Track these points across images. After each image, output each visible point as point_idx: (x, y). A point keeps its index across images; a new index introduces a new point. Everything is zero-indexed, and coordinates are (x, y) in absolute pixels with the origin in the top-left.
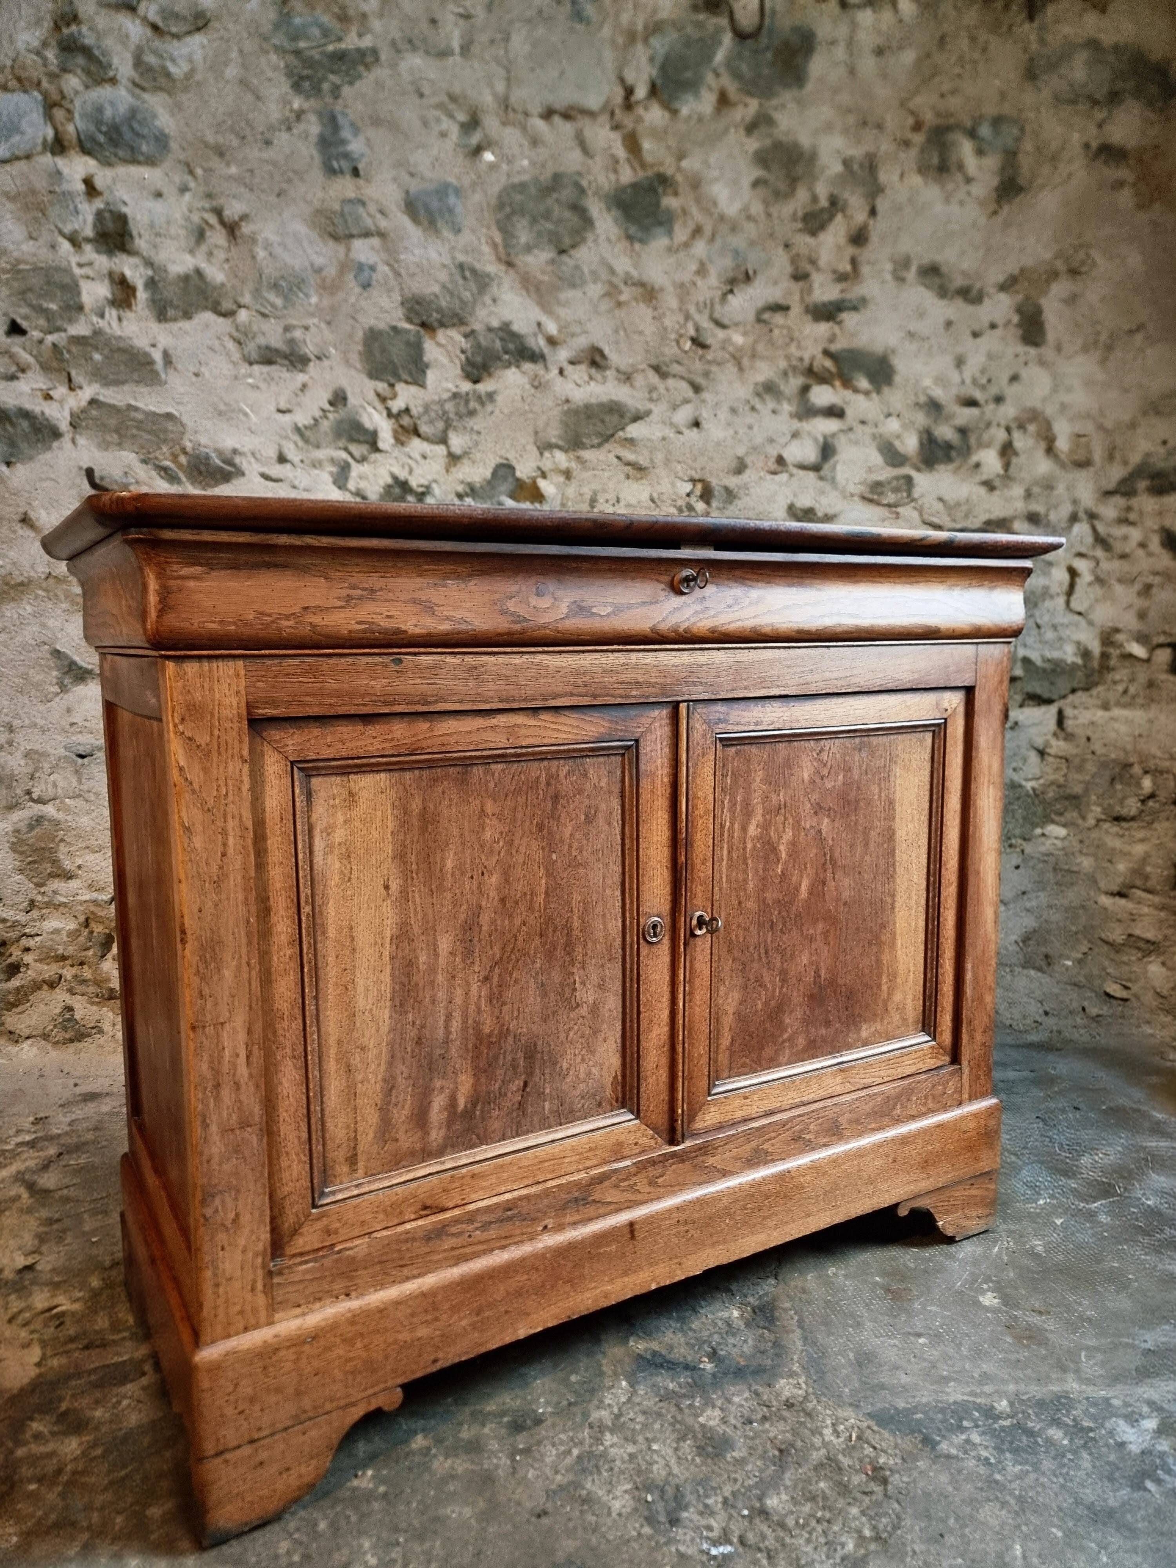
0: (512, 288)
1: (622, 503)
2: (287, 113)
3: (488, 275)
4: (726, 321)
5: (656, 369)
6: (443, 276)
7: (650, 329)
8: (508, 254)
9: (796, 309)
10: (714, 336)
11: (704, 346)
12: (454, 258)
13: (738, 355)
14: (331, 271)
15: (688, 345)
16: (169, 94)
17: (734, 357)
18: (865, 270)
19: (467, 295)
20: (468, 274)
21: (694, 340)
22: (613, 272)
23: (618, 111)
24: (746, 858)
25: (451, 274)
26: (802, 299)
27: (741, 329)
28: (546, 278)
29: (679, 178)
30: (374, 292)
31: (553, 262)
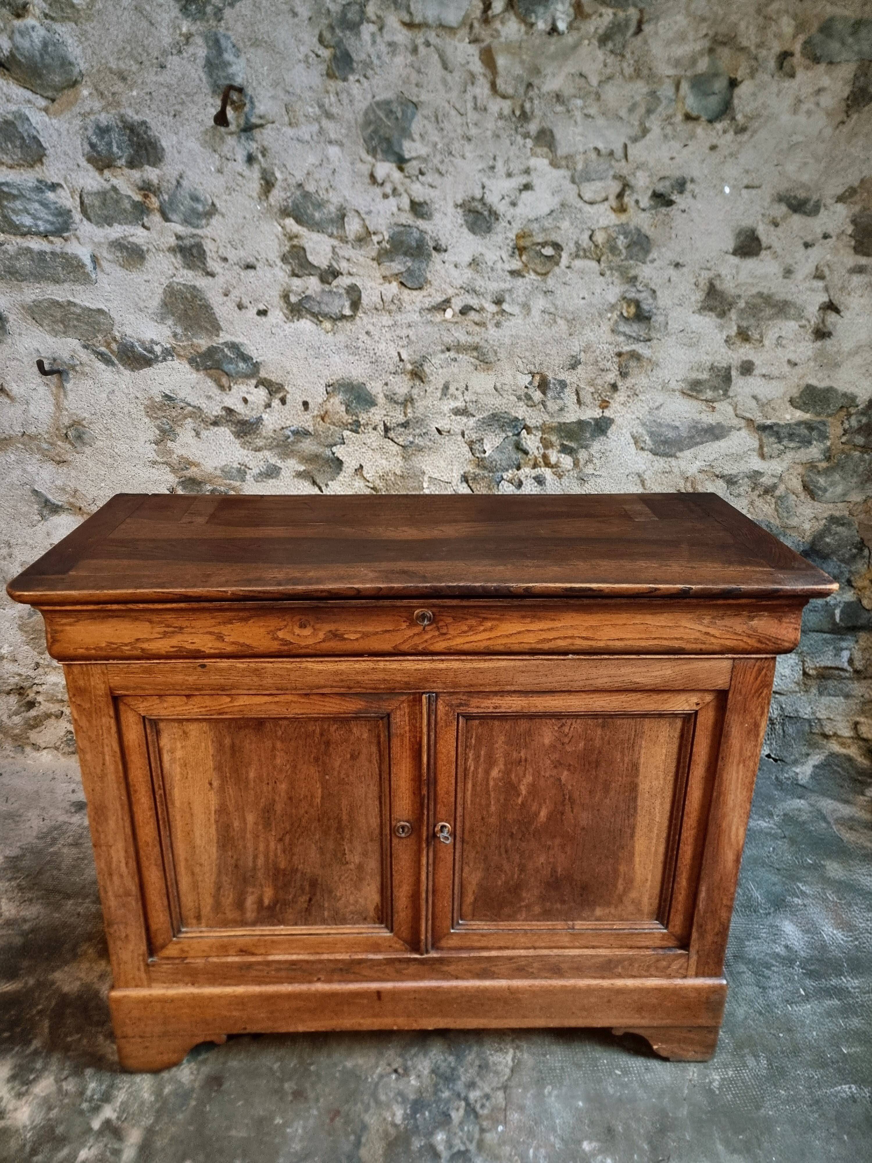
23: (476, 25)
24: (488, 793)
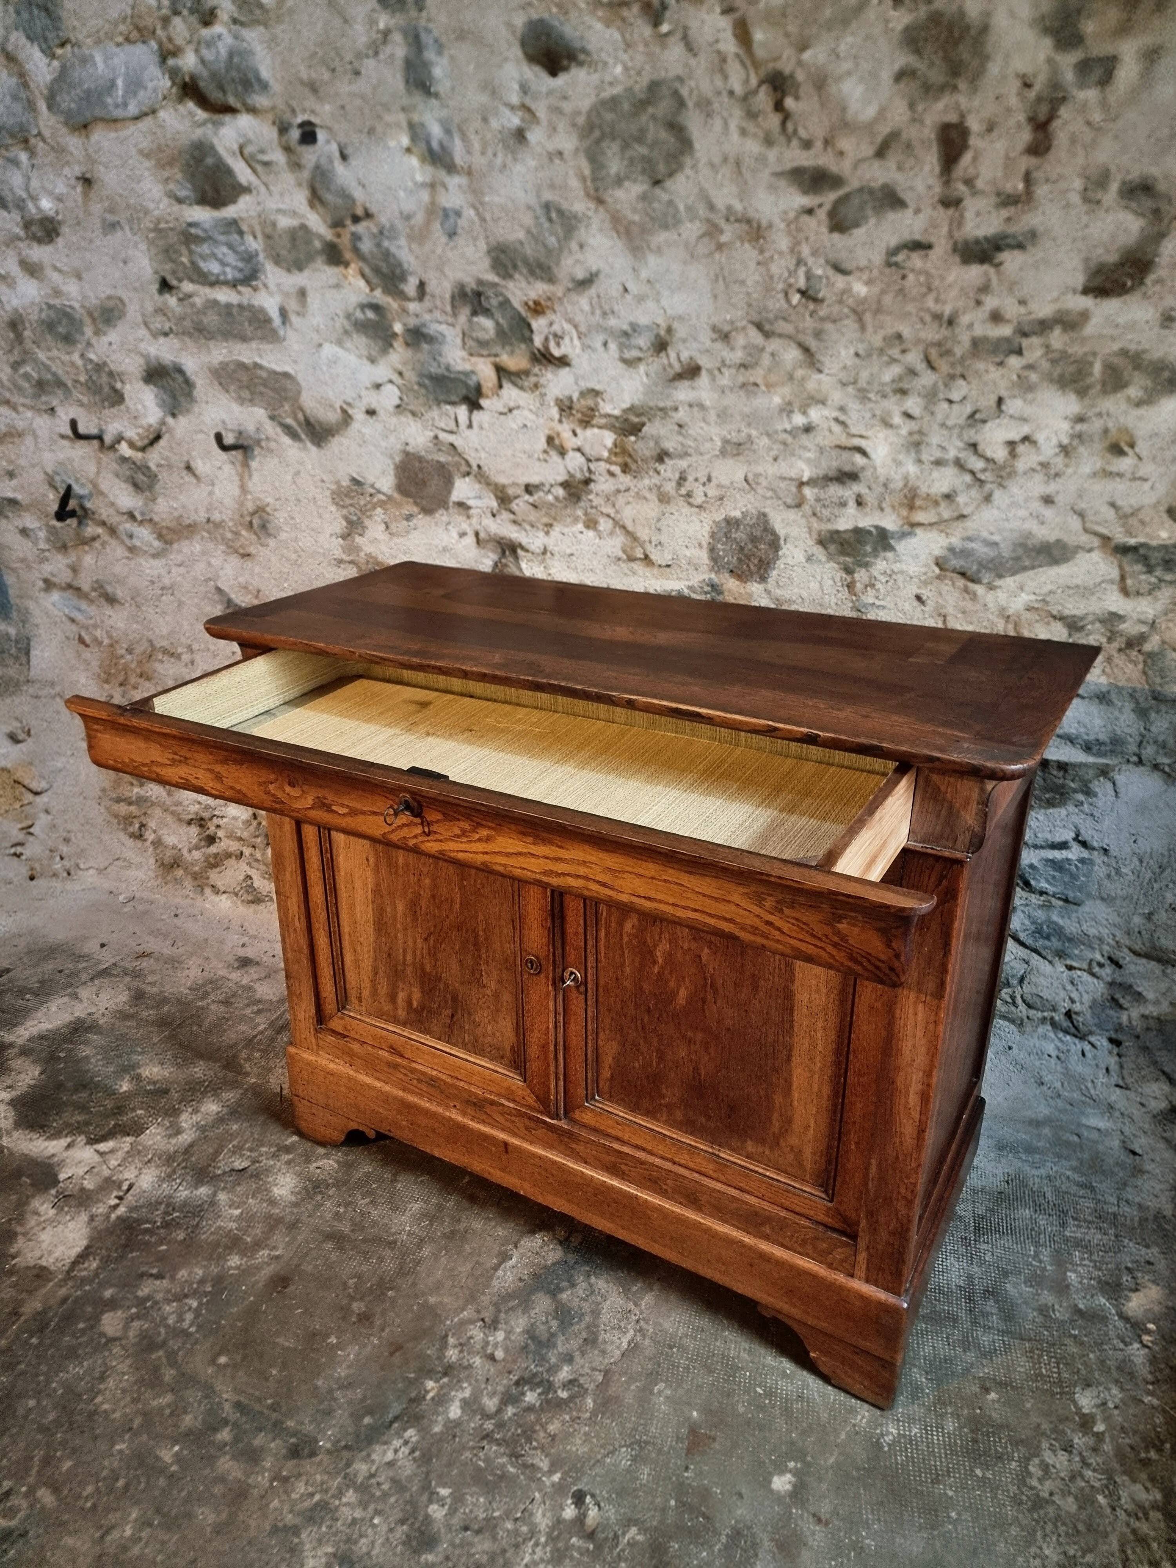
0: (601, 230)
1: (714, 482)
2: (374, 35)
3: (575, 216)
4: (847, 265)
5: (759, 326)
6: (528, 220)
7: (752, 276)
8: (597, 190)
9: (942, 247)
10: (830, 284)
11: (815, 300)
12: (538, 196)
13: (859, 309)
14: (419, 219)
15: (796, 298)
16: (266, 26)
17: (854, 311)
18: (1041, 191)
19: (552, 241)
20: (554, 215)
21: (803, 293)
22: (712, 207)
25: (537, 218)
26: (950, 235)
27: (865, 276)
28: (637, 218)
29: (800, 76)
30: (460, 241)
31: (644, 197)
